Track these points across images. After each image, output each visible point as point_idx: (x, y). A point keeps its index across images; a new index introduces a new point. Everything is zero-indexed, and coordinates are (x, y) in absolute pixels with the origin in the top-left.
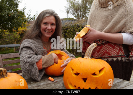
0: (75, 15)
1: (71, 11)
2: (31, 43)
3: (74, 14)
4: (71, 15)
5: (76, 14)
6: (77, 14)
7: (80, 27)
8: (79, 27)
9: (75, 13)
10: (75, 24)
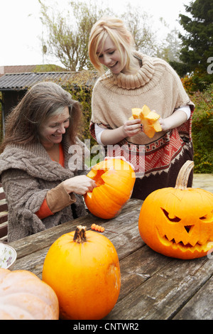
0: (63, 60)
1: (54, 49)
2: (23, 159)
3: (60, 56)
4: (55, 57)
5: (66, 56)
6: (70, 57)
7: (82, 91)
8: (78, 90)
9: (64, 53)
10: (68, 84)
